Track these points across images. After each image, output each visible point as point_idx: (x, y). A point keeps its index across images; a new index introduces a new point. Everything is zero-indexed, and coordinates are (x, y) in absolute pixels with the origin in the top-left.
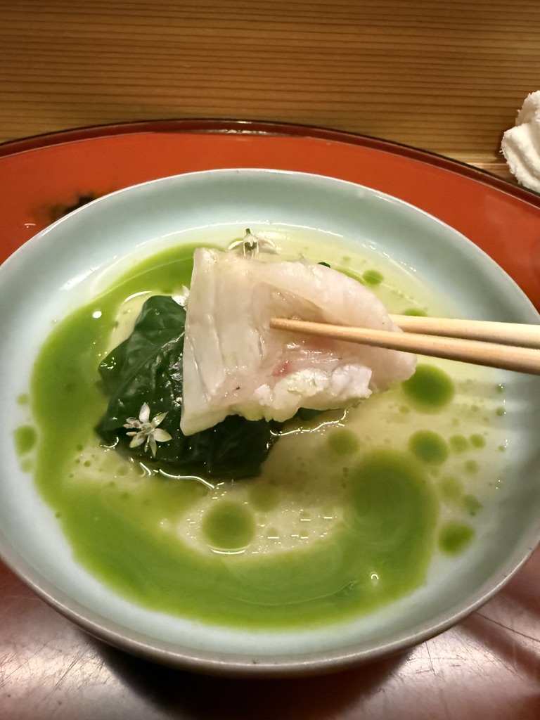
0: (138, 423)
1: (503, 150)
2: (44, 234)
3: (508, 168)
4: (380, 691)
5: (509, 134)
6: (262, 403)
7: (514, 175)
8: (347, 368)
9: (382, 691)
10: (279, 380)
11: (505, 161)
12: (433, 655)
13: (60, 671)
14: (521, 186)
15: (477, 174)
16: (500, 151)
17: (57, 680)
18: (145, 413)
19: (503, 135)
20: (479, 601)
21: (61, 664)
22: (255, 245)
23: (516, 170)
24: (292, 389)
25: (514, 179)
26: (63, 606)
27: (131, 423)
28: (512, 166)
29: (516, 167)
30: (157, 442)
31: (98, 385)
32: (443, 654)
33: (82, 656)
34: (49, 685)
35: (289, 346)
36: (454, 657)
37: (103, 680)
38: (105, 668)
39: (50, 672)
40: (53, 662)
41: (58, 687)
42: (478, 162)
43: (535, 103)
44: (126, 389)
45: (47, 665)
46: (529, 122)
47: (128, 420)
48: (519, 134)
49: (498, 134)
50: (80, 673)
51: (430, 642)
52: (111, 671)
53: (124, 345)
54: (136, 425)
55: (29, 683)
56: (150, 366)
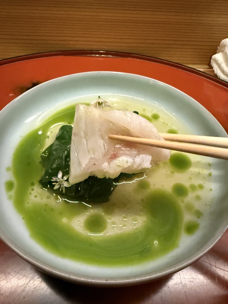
0: (57, 179)
1: (211, 64)
2: (17, 99)
3: (213, 71)
4: (159, 292)
5: (214, 56)
6: (105, 171)
7: (216, 74)
8: (141, 156)
9: (160, 292)
10: (112, 161)
11: (212, 68)
12: (182, 277)
13: (24, 284)
14: (219, 79)
15: (200, 73)
16: (210, 64)
17: (23, 288)
18: (60, 175)
19: (211, 57)
20: (201, 254)
21: (25, 281)
22: (102, 103)
23: (217, 72)
24: (118, 165)
25: (216, 76)
26: (25, 257)
27: (54, 179)
28: (215, 70)
29: (217, 71)
30: (65, 187)
31: (40, 162)
32: (186, 277)
33: (33, 278)
34: (19, 290)
35: (117, 146)
36: (191, 278)
37: (42, 288)
38: (43, 283)
39: (20, 284)
40: (21, 280)
41: (23, 291)
42: (201, 69)
43: (225, 44)
44: (52, 165)
45: (19, 282)
46: (222, 51)
47: (53, 178)
48: (218, 57)
49: (209, 57)
50: (33, 285)
51: (180, 272)
52: (46, 284)
53: (51, 146)
54: (56, 180)
55: (11, 289)
56: (62, 155)
